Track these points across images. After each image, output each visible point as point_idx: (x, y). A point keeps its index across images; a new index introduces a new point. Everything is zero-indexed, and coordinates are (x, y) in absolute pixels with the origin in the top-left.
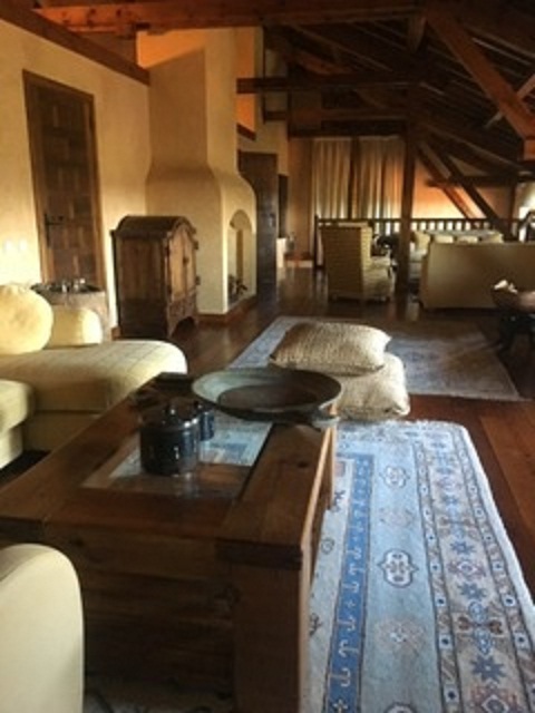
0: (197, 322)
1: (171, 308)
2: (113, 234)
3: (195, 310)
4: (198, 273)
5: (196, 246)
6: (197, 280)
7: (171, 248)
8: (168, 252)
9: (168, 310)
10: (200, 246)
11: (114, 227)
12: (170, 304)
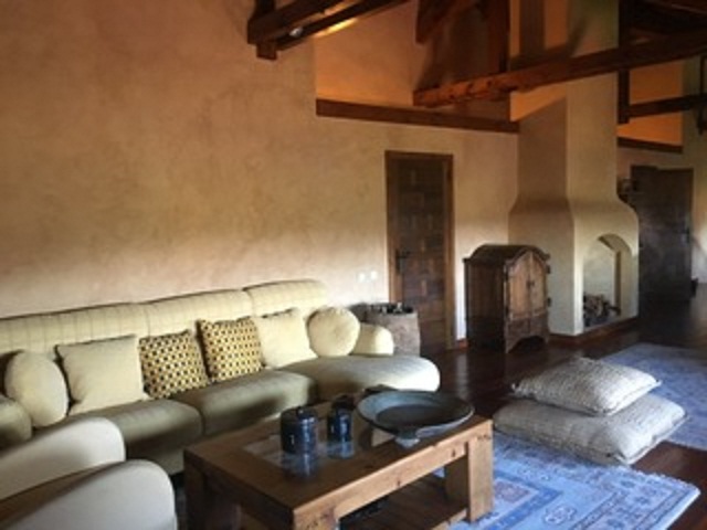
0: (547, 340)
1: (510, 327)
2: (466, 261)
3: (545, 329)
4: (550, 295)
5: (548, 270)
6: (548, 302)
7: (511, 273)
8: (506, 277)
9: (506, 329)
10: (553, 270)
11: (468, 255)
12: (507, 324)
